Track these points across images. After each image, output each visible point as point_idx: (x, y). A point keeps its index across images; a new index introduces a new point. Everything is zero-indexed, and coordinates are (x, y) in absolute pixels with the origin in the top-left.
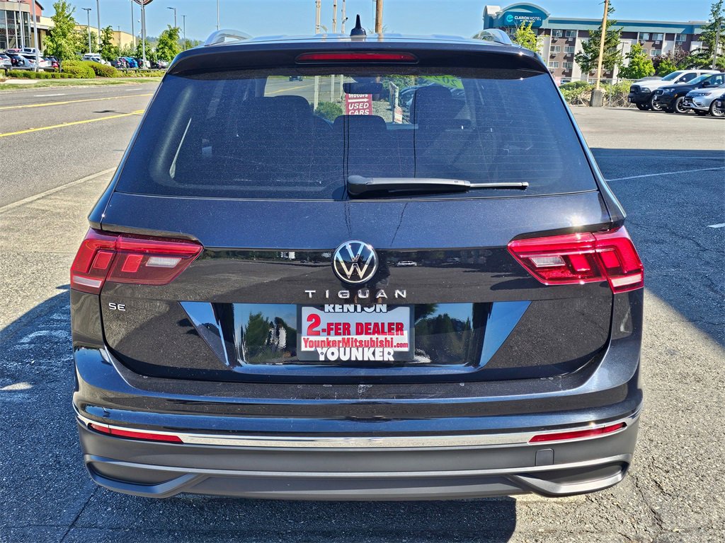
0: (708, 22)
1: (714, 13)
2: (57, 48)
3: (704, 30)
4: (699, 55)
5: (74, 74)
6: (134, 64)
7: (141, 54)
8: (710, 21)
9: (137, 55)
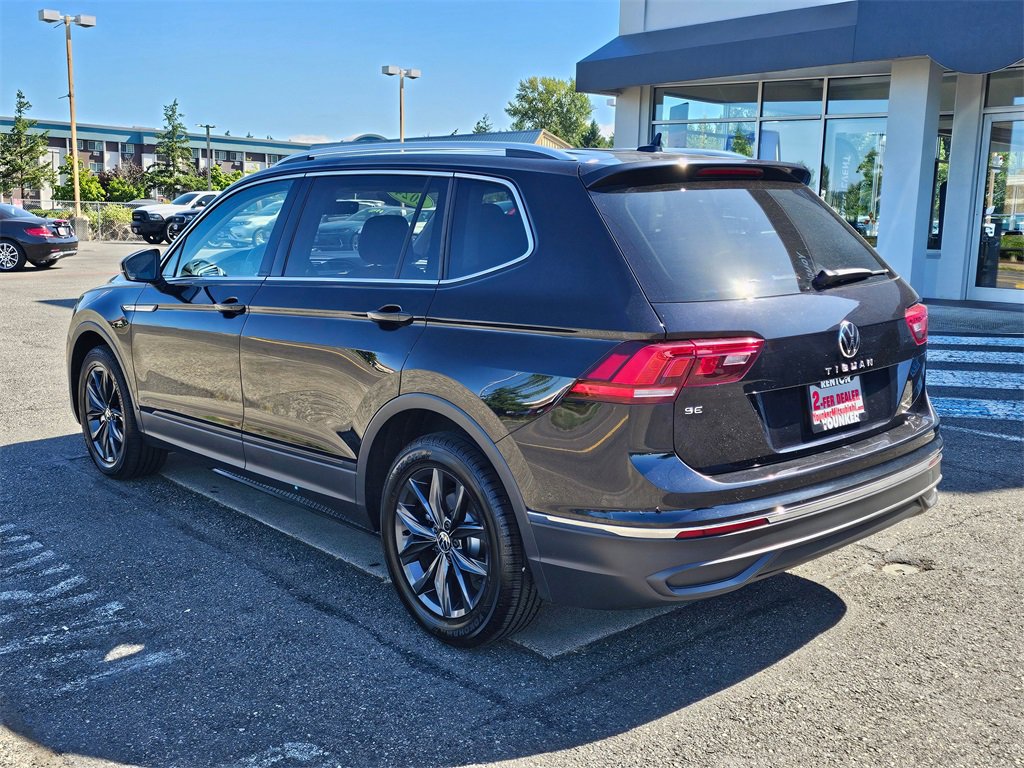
0: (163, 129)
1: (169, 118)
3: (160, 140)
4: (159, 172)
8: (165, 128)
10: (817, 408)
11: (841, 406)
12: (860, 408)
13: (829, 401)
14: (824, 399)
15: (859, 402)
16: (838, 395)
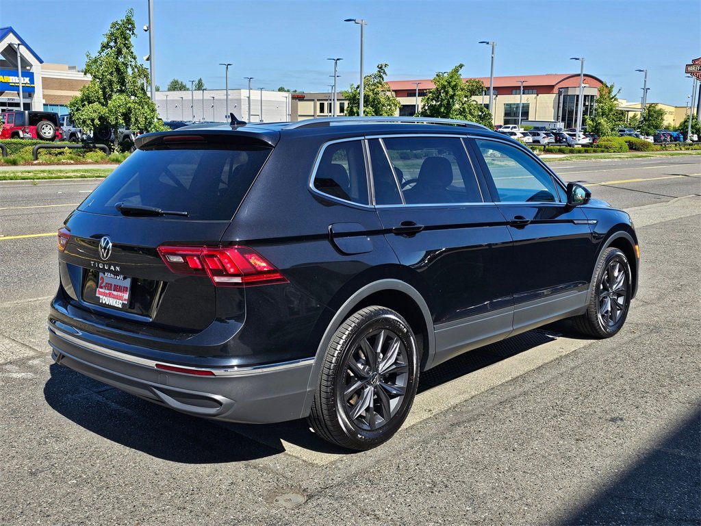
2: (596, 126)
5: (607, 149)
6: (679, 138)
7: (687, 128)
9: (682, 129)
10: (101, 288)
11: (115, 293)
12: (125, 300)
13: (109, 286)
14: (106, 283)
15: (126, 296)
16: (115, 285)
